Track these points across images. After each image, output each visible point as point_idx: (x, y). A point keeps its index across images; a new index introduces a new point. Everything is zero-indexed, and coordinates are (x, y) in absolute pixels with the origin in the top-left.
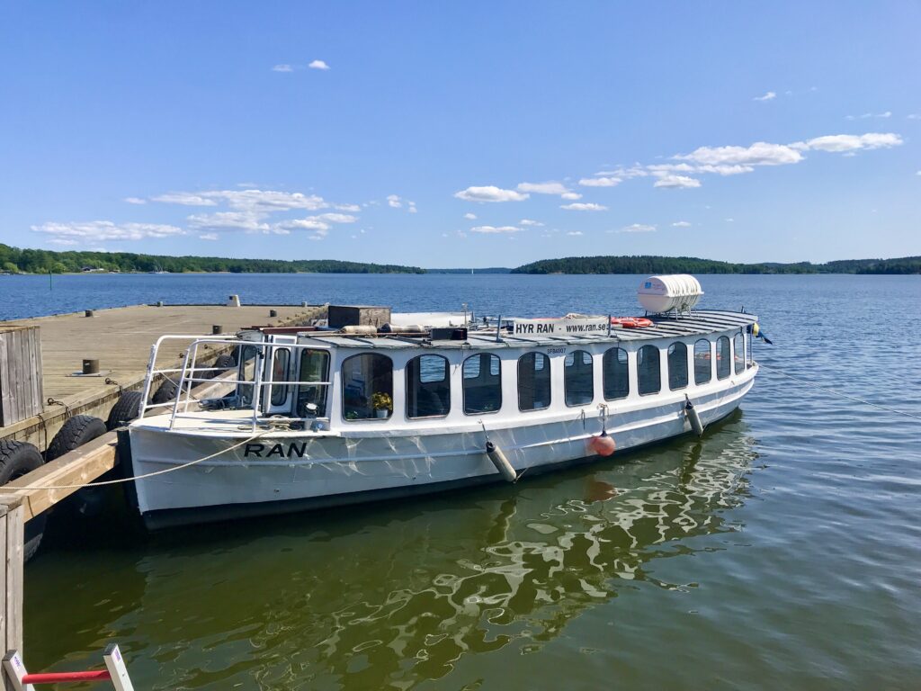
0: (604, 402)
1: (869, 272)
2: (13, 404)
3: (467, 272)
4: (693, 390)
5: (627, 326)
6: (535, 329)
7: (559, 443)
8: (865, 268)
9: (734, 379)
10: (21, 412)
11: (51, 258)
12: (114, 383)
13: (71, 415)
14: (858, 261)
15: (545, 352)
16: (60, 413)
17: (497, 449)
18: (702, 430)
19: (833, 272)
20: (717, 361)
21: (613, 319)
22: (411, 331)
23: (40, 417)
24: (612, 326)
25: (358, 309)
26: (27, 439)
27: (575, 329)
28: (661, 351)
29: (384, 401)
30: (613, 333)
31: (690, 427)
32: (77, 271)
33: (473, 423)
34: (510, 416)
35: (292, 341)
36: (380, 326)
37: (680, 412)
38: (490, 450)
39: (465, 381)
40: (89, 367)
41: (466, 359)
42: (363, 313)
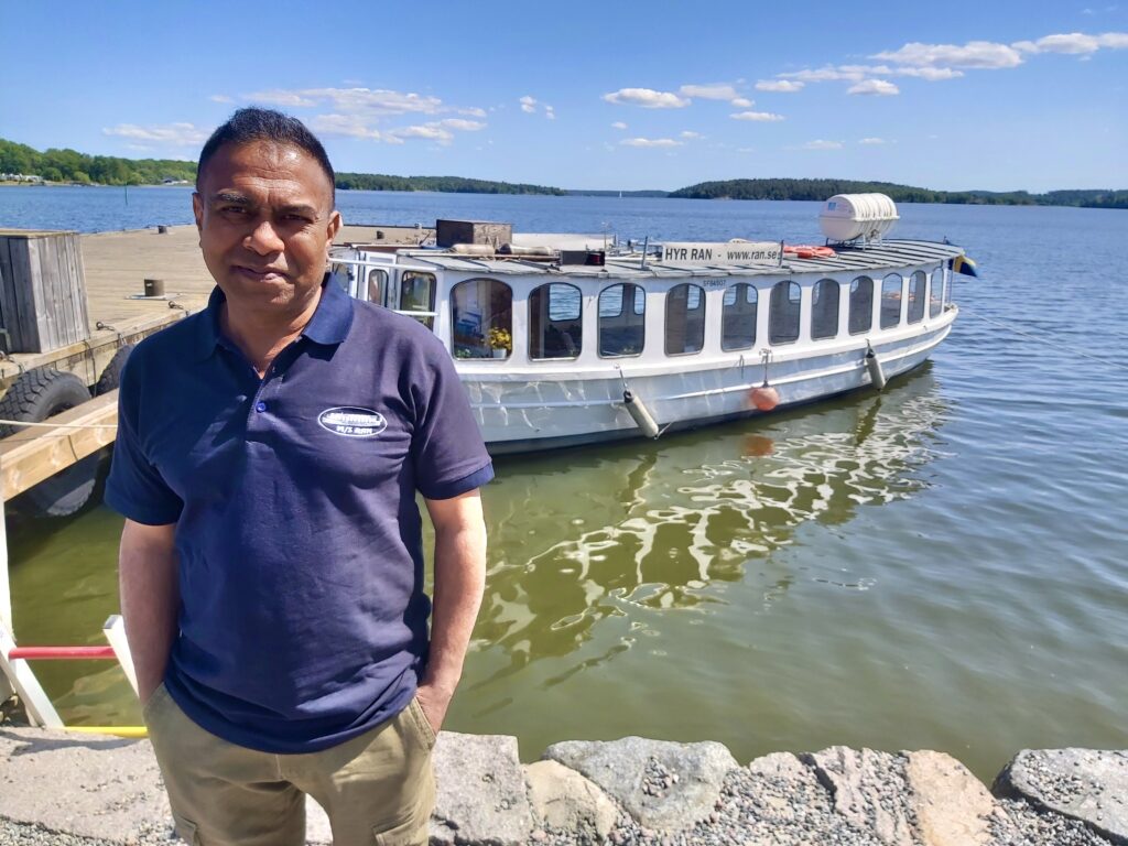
0: (768, 347)
1: (1095, 205)
2: (51, 327)
3: (614, 194)
4: (876, 335)
5: (802, 256)
6: (689, 255)
7: (711, 395)
8: (1091, 200)
9: (928, 323)
10: (61, 336)
11: (126, 167)
12: (179, 307)
13: (124, 343)
14: (1084, 192)
15: (700, 283)
16: (110, 340)
17: (637, 400)
18: (884, 382)
19: (1053, 203)
20: (909, 302)
21: (786, 247)
22: (537, 254)
23: (86, 344)
24: (784, 255)
25: (471, 225)
26: (71, 368)
27: (738, 256)
28: (842, 286)
29: (501, 337)
30: (785, 263)
31: (869, 380)
32: (157, 183)
33: (609, 368)
34: (653, 360)
35: (390, 261)
36: (499, 247)
37: (860, 361)
38: (628, 401)
39: (601, 319)
40: (152, 289)
41: (603, 291)
42: (477, 229)
